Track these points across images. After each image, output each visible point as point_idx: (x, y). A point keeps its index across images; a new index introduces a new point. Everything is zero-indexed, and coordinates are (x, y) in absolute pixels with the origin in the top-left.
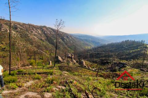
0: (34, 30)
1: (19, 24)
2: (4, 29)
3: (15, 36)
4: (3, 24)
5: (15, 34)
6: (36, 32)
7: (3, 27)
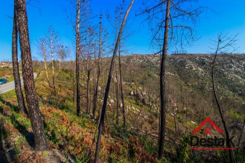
0: (233, 63)
1: (206, 56)
2: (188, 66)
3: (203, 74)
4: (187, 60)
5: (202, 73)
6: (238, 67)
7: (187, 64)
